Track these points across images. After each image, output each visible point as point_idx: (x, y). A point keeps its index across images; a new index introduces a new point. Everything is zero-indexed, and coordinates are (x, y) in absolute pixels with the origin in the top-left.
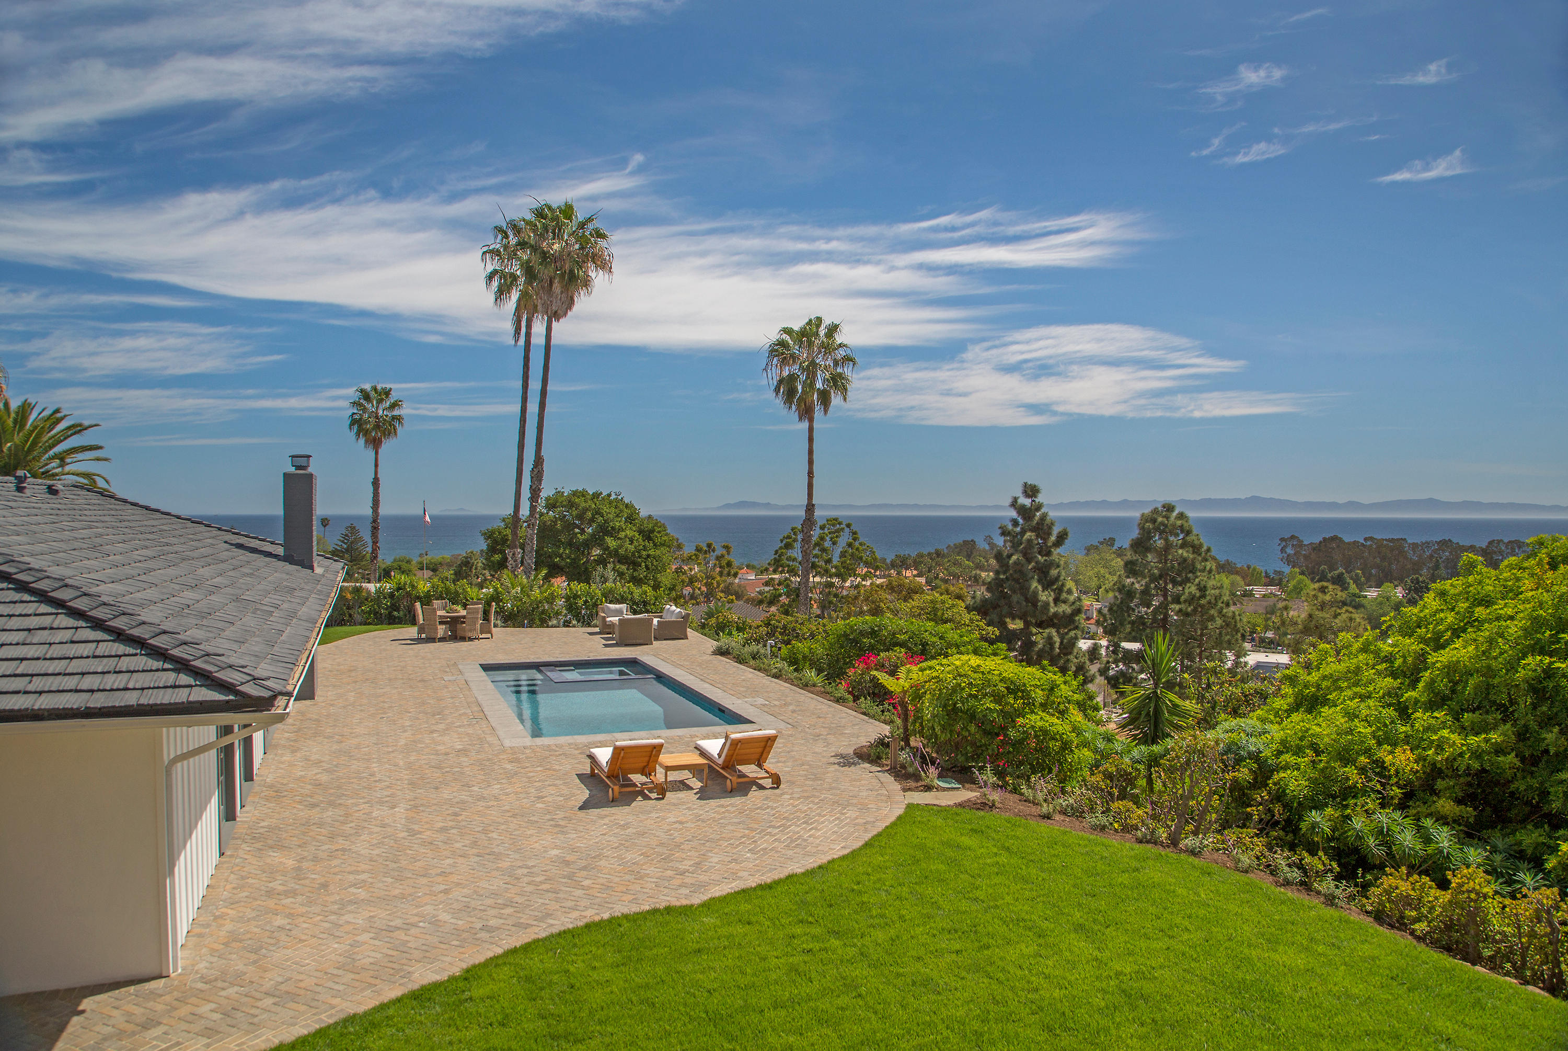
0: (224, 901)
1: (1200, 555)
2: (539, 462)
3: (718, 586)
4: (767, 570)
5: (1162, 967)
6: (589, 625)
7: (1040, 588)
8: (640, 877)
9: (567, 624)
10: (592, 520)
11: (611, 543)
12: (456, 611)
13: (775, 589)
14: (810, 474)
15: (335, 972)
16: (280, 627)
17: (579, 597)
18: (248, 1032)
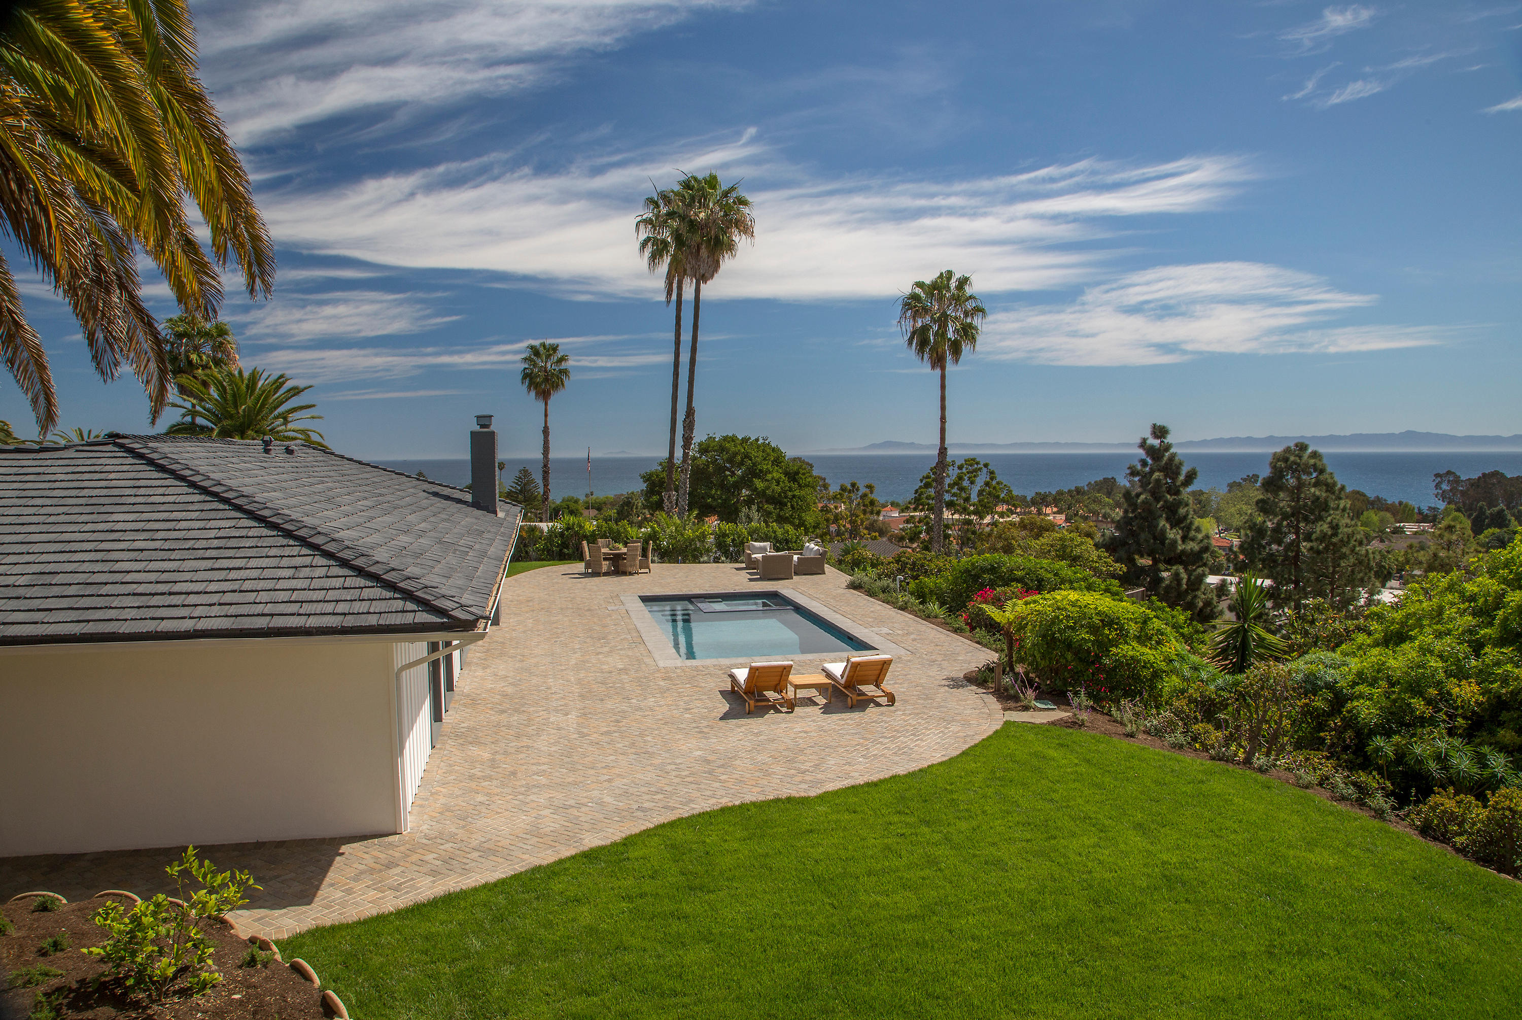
0: (438, 782)
1: (1333, 493)
2: (690, 412)
3: (862, 524)
4: (907, 508)
5: (1205, 860)
6: (737, 561)
7: (1168, 526)
8: (767, 774)
9: (717, 560)
10: (742, 463)
11: (759, 484)
12: (618, 549)
13: (916, 527)
14: (943, 419)
15: (524, 836)
16: (475, 565)
17: (727, 535)
18: (462, 875)
